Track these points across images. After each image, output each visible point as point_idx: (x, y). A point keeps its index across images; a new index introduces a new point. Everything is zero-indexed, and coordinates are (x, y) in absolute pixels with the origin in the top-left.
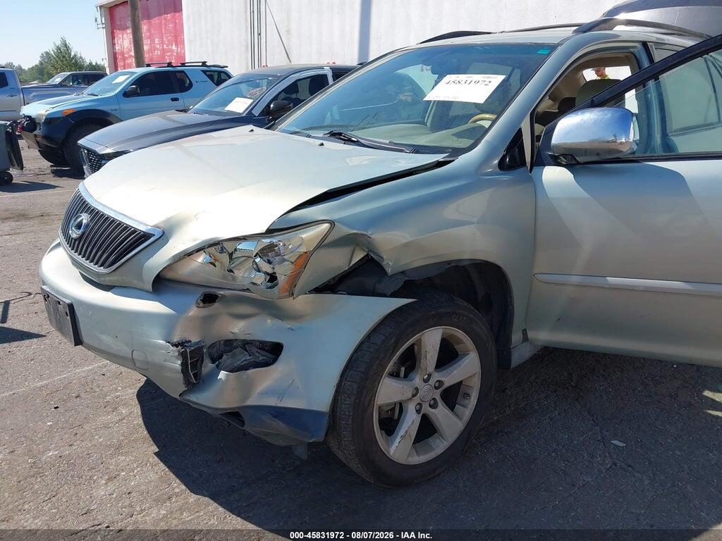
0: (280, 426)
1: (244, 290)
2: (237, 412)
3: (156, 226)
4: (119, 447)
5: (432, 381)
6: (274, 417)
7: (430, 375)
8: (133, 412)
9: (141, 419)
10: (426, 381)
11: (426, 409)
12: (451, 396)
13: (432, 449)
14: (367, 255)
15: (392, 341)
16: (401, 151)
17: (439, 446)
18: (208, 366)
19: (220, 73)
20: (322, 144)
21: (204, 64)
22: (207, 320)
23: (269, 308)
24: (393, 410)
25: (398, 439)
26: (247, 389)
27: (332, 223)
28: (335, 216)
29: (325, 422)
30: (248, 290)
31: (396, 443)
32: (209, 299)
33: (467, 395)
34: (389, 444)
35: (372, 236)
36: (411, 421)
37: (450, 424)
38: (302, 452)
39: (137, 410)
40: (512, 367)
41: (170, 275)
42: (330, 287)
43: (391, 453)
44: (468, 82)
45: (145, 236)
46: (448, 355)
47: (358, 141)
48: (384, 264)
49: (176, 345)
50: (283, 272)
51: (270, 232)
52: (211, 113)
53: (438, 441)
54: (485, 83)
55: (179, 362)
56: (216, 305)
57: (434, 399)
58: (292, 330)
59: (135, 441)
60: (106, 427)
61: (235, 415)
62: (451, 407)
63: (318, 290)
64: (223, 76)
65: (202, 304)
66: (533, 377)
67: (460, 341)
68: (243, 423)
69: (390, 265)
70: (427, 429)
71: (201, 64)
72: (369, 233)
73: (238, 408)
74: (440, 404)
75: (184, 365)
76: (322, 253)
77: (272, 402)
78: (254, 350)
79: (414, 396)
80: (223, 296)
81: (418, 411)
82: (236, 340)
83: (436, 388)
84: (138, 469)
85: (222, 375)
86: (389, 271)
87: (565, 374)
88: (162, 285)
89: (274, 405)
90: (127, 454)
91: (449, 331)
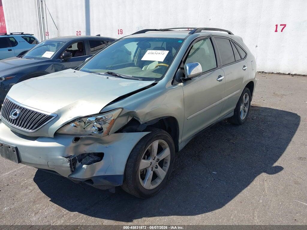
0: (107, 182)
1: (89, 135)
2: (90, 179)
3: (54, 113)
4: (34, 202)
5: (156, 159)
6: (104, 179)
7: (155, 157)
8: (35, 188)
9: (40, 190)
10: (154, 159)
11: (154, 169)
12: (161, 164)
13: (157, 183)
14: (133, 118)
15: (144, 147)
16: (138, 80)
17: (159, 182)
18: (78, 164)
19: (30, 37)
20: (108, 78)
21: (22, 34)
22: (76, 147)
23: (98, 140)
24: (144, 171)
25: (146, 181)
26: (93, 171)
27: (122, 108)
28: (123, 106)
29: (122, 178)
30: (91, 135)
31: (146, 183)
32: (77, 139)
33: (166, 163)
34: (144, 183)
35: (137, 112)
36: (150, 174)
37: (162, 173)
38: (113, 191)
39: (36, 187)
40: (179, 151)
41: (61, 132)
42: (120, 131)
43: (145, 186)
44: (156, 53)
45: (50, 117)
46: (160, 150)
47: (120, 76)
48: (140, 121)
49: (67, 158)
50: (105, 127)
51: (100, 113)
52: (35, 58)
53: (158, 180)
54: (162, 54)
55: (69, 164)
56: (79, 141)
57: (157, 165)
58: (107, 147)
59: (41, 198)
60: (26, 195)
61: (90, 180)
62: (162, 167)
63: (116, 132)
64: (32, 39)
65: (74, 142)
66: (183, 154)
67: (164, 144)
68: (93, 183)
69: (142, 121)
70: (155, 176)
71: (21, 34)
72: (135, 111)
73: (91, 178)
74: (158, 166)
75: (70, 164)
76: (120, 119)
77: (102, 174)
78: (93, 156)
79: (150, 165)
80: (82, 138)
81: (152, 170)
82: (86, 153)
83: (157, 161)
84: (46, 208)
85: (84, 166)
86: (141, 123)
87: (194, 152)
88: (58, 135)
89: (103, 175)
90: (39, 203)
91: (161, 141)
